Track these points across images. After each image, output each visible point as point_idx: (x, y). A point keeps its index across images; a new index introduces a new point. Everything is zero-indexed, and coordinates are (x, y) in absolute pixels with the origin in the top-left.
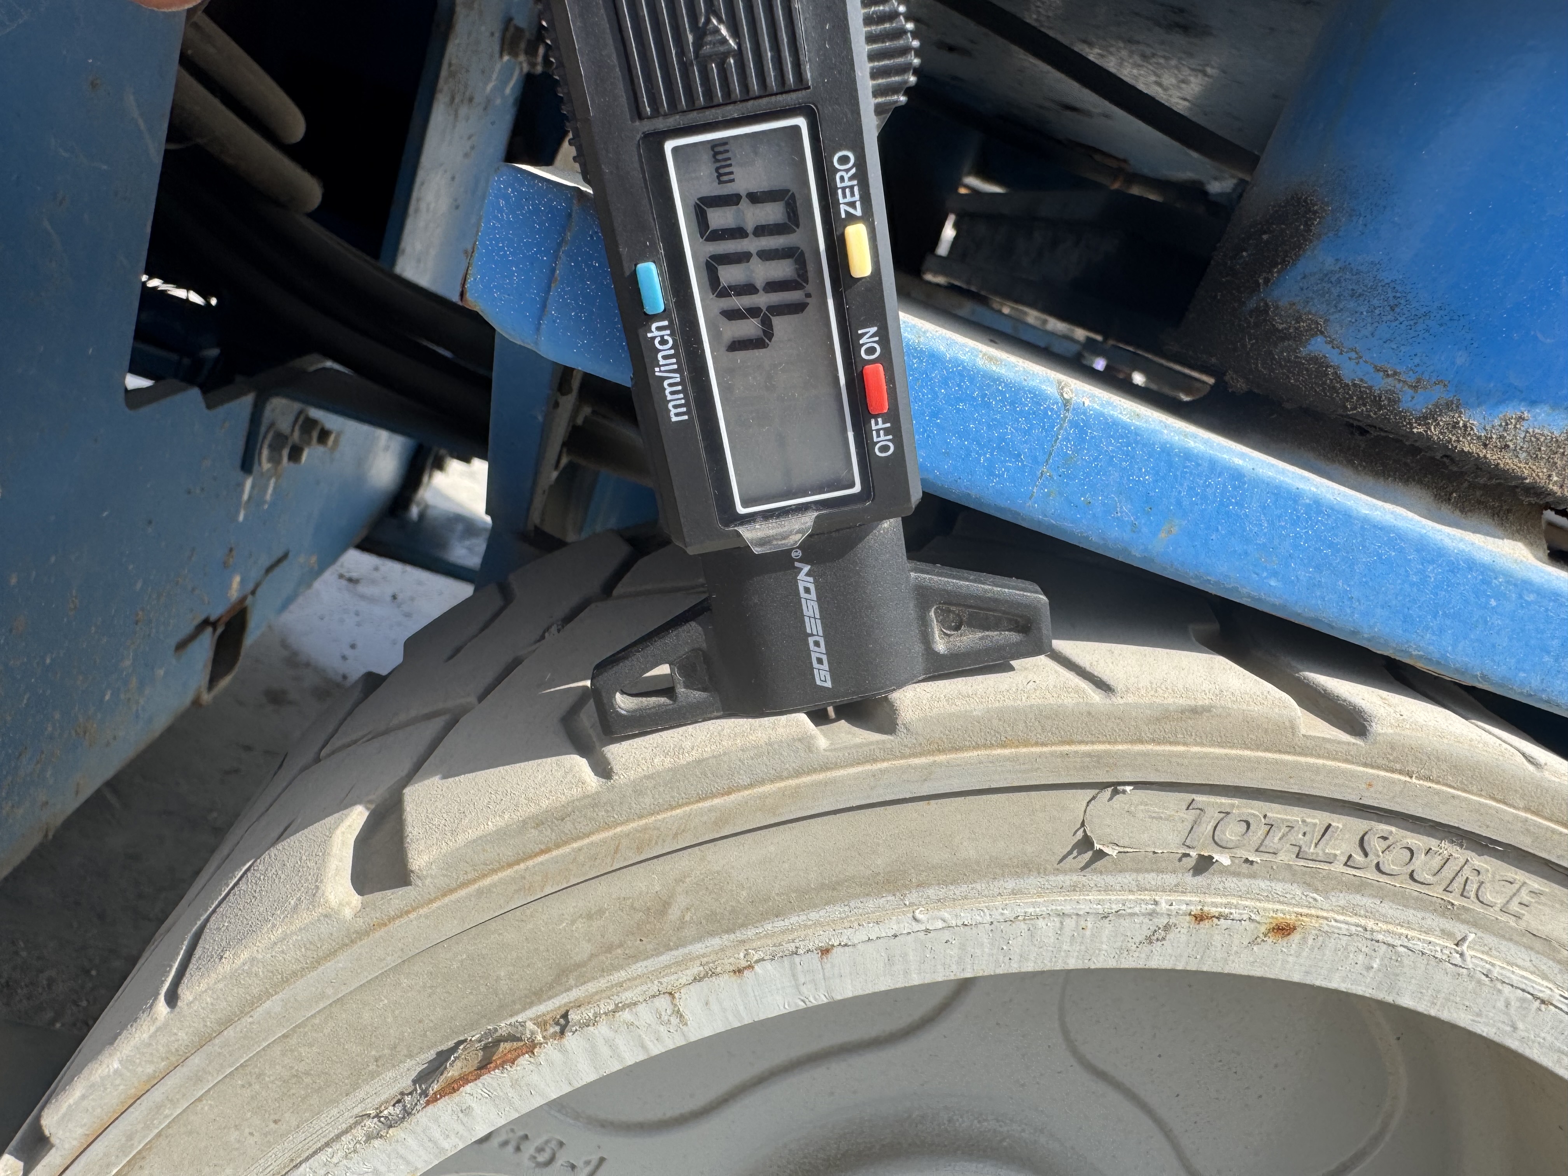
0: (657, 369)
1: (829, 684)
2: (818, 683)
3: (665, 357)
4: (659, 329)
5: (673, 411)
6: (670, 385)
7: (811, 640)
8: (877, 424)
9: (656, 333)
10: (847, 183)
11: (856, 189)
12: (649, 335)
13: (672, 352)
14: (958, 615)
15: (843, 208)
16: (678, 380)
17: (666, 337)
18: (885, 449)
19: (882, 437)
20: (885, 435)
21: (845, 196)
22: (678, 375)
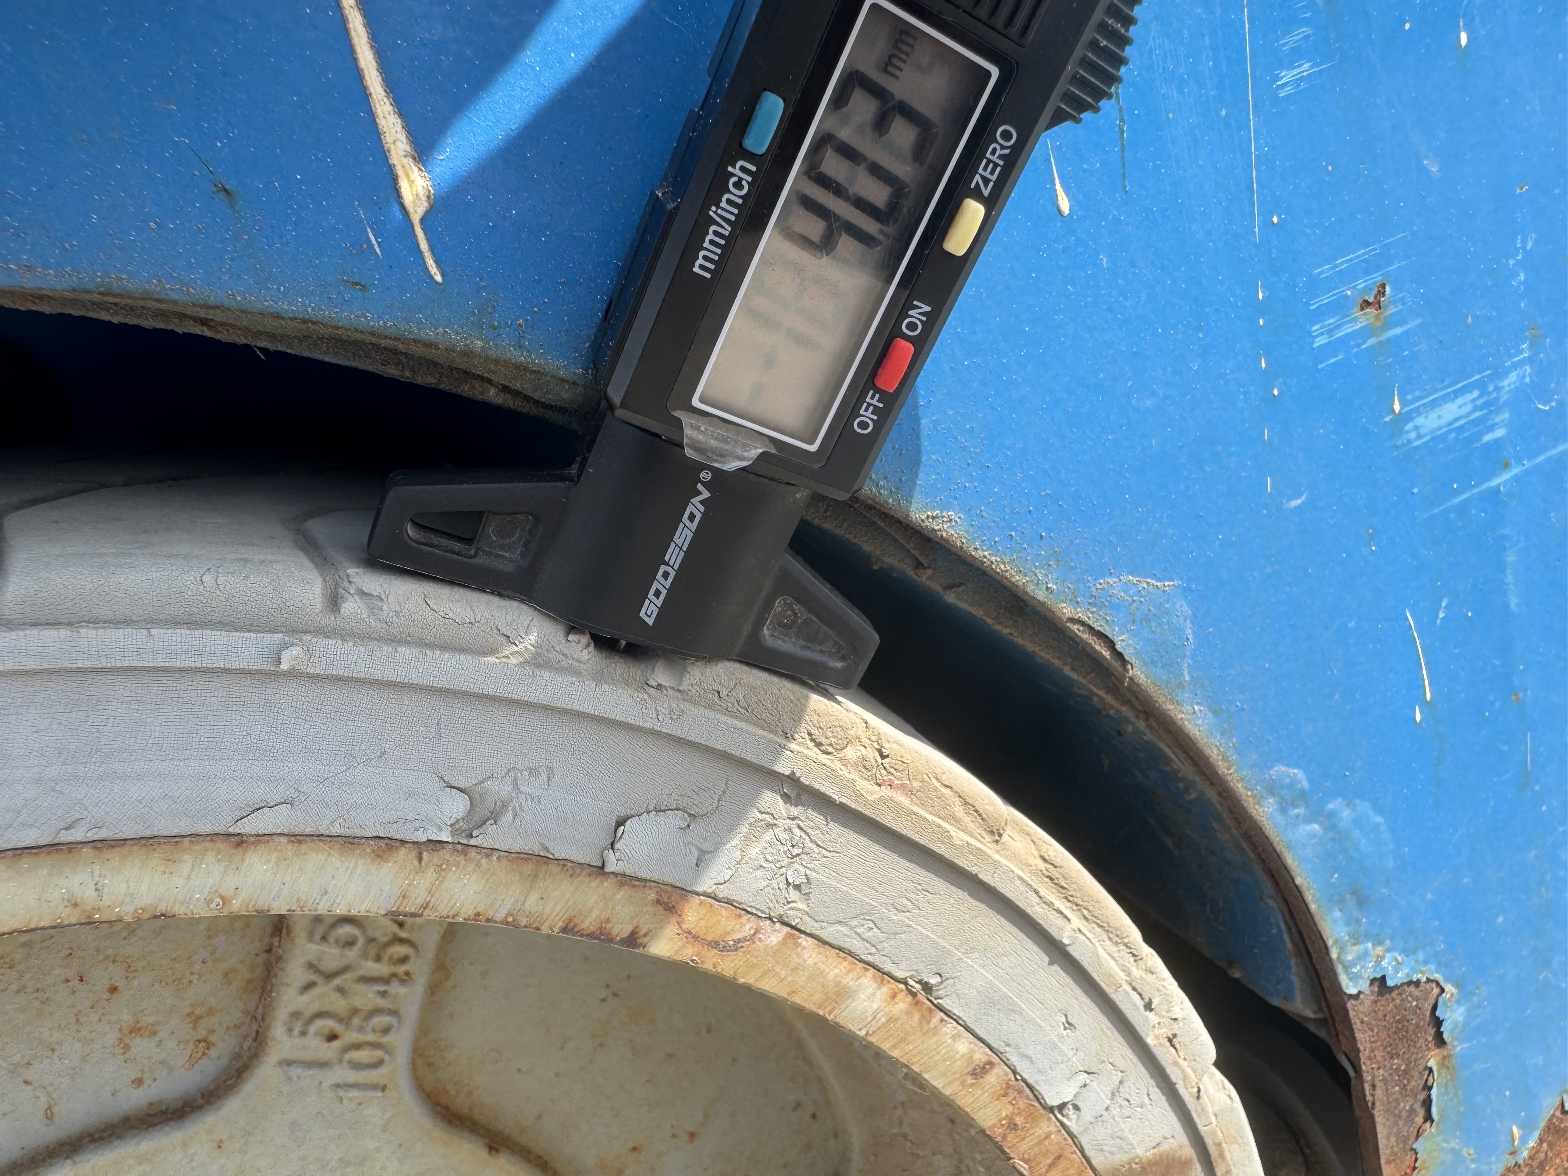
0: (714, 208)
1: (650, 621)
2: (642, 614)
3: (729, 201)
4: (743, 169)
5: (700, 261)
6: (716, 233)
7: (663, 568)
8: (872, 398)
9: (737, 171)
10: (995, 158)
11: (999, 169)
12: (730, 169)
13: (740, 201)
14: (795, 614)
15: (977, 178)
16: (727, 233)
17: (744, 183)
18: (863, 425)
19: (869, 414)
20: (873, 413)
21: (985, 169)
22: (729, 229)
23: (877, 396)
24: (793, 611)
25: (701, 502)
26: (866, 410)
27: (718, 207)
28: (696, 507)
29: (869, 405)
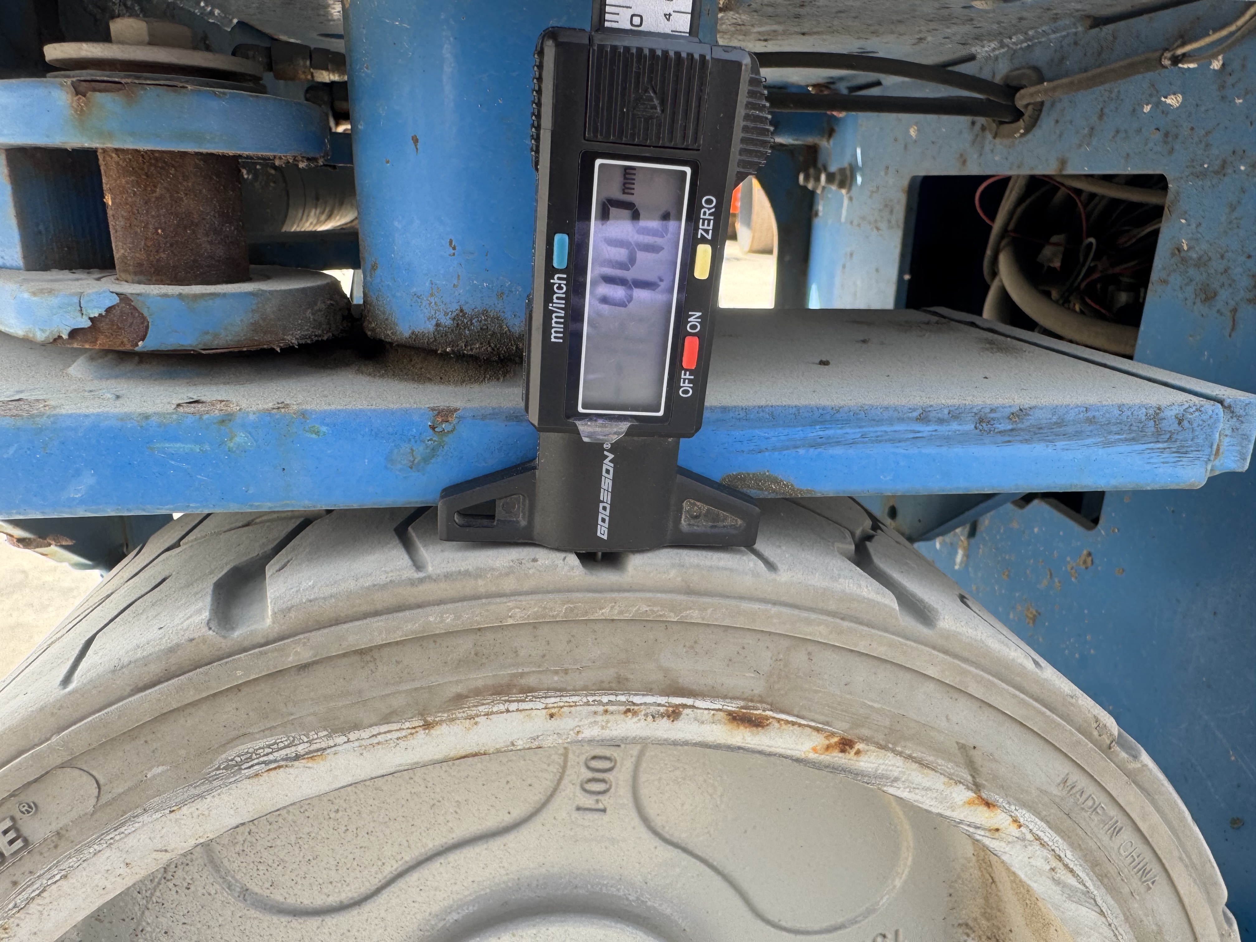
1: (605, 537)
2: (599, 534)
5: (554, 335)
7: (601, 505)
8: (685, 374)
10: (707, 217)
11: (712, 222)
14: (700, 509)
15: (700, 231)
18: (685, 392)
19: (686, 384)
20: (689, 383)
21: (703, 224)
23: (688, 373)
24: (698, 506)
25: (611, 461)
28: (608, 465)
29: (685, 380)
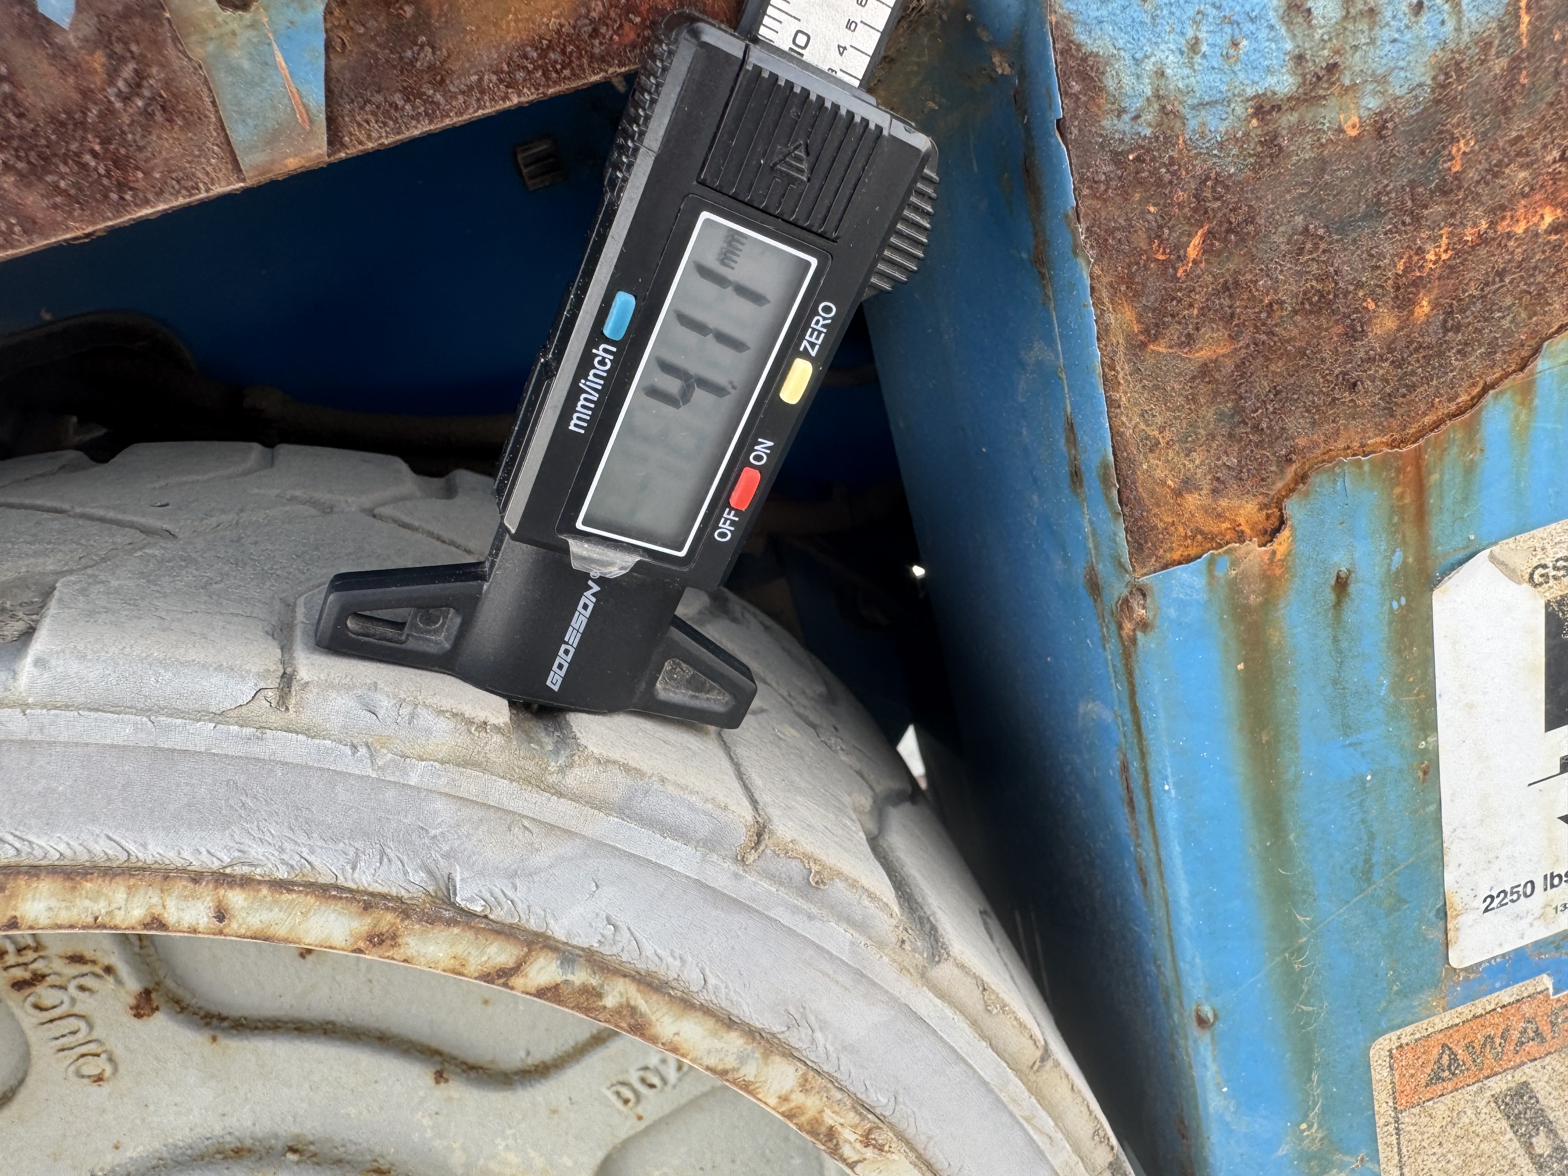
23: (733, 512)
24: (682, 669)
25: (594, 595)
26: (724, 523)
27: (587, 380)
28: (588, 598)
29: (726, 519)
